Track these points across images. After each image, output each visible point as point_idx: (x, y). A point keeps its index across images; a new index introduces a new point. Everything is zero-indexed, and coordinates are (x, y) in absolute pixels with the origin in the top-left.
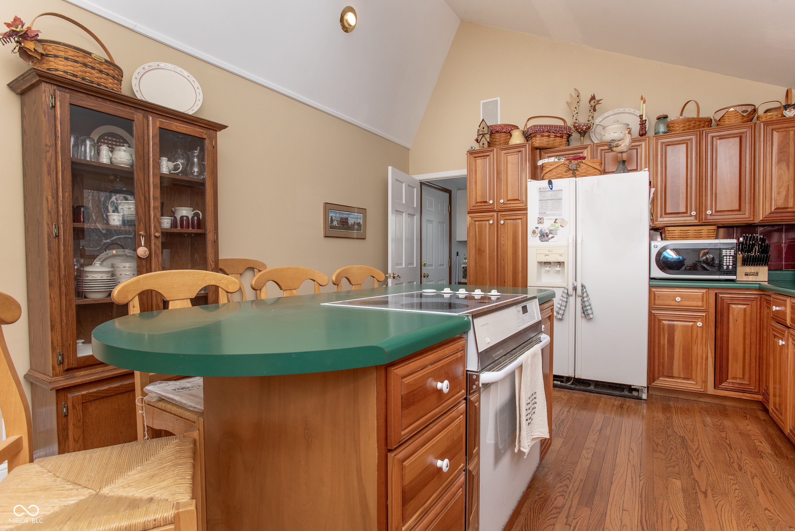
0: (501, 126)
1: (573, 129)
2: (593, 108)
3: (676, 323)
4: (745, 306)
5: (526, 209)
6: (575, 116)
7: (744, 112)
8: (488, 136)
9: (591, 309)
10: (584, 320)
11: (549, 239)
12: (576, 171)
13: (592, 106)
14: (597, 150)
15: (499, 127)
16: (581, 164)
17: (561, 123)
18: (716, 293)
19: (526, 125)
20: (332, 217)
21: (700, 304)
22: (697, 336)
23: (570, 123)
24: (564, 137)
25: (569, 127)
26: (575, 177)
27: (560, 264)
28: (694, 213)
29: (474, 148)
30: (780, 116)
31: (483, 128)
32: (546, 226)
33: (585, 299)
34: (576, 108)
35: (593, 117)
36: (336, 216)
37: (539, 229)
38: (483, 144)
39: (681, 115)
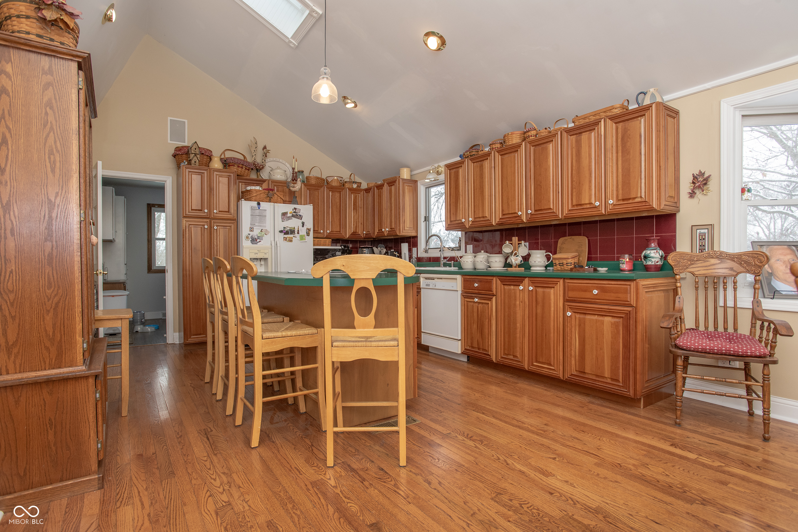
1: (252, 165)
2: (265, 154)
5: (238, 220)
6: (254, 156)
8: (199, 156)
11: (258, 242)
12: (271, 198)
19: (222, 154)
23: (248, 159)
26: (271, 202)
27: (266, 259)
31: (195, 149)
32: (256, 233)
34: (255, 151)
35: (264, 161)
37: (251, 235)
38: (195, 162)
39: (310, 173)
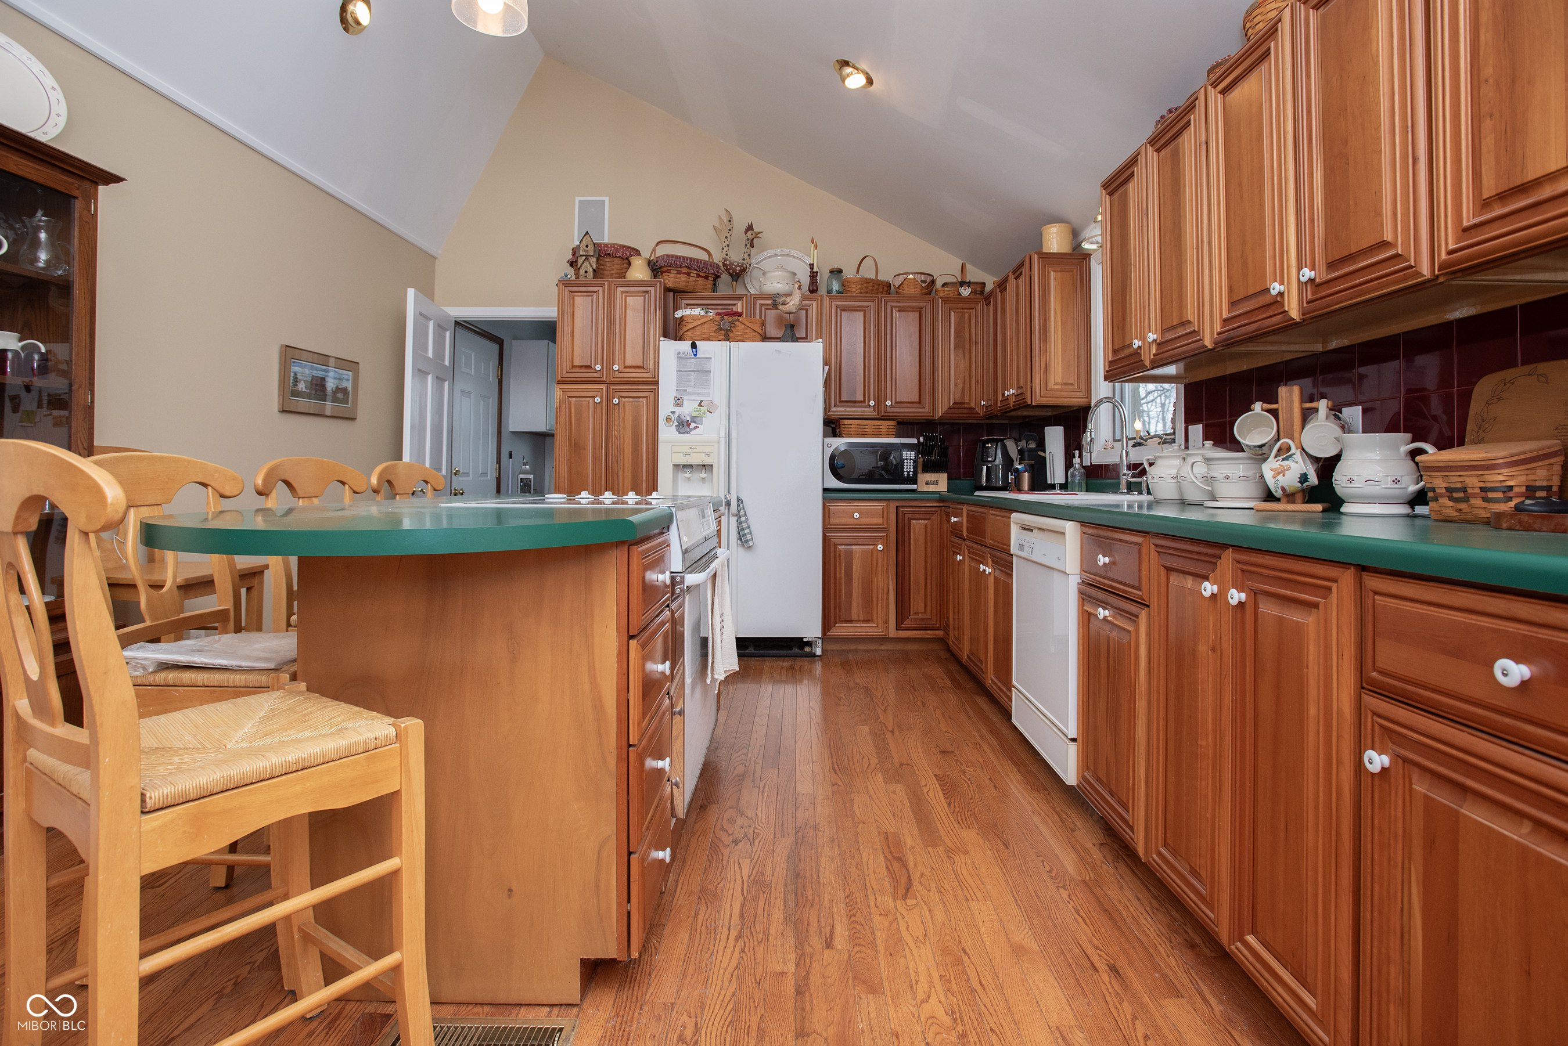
0: (614, 247)
1: (722, 268)
2: (749, 241)
3: (853, 547)
4: (926, 522)
5: (657, 383)
6: (726, 249)
7: (921, 282)
8: (594, 260)
9: (751, 533)
10: (741, 550)
11: (692, 430)
12: (729, 333)
13: (748, 239)
14: (755, 304)
15: (611, 247)
16: (737, 323)
17: (704, 256)
18: (897, 507)
19: (654, 250)
20: (296, 374)
21: (880, 520)
22: (877, 564)
23: (717, 258)
24: (710, 278)
25: (717, 264)
26: (728, 340)
27: (706, 467)
28: (872, 403)
29: (569, 276)
30: (955, 293)
31: (587, 246)
32: (688, 409)
33: (743, 519)
34: (726, 237)
35: (749, 255)
36: (304, 372)
37: (676, 415)
38: (586, 272)
39: (858, 272)
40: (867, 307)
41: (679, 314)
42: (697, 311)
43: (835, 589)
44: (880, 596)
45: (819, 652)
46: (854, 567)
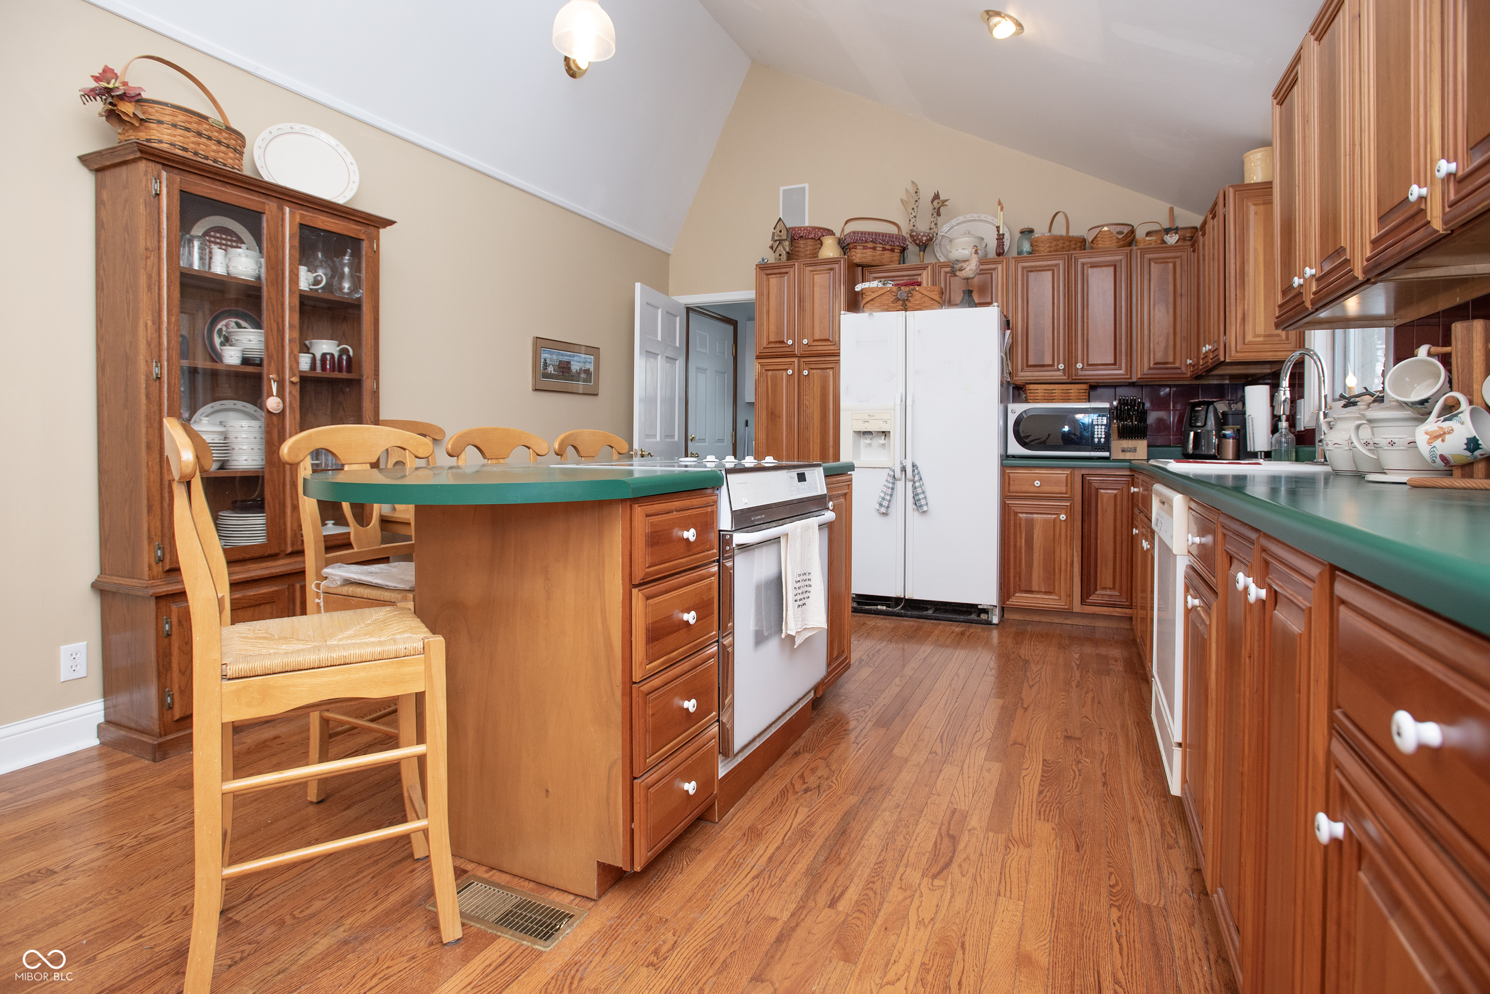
0: (807, 230)
1: (910, 239)
2: (936, 210)
3: (1035, 516)
4: (1115, 492)
5: (838, 355)
6: (913, 220)
7: (1120, 233)
8: (787, 243)
9: (925, 498)
10: (916, 513)
12: (907, 302)
13: (934, 209)
14: (940, 272)
15: (804, 230)
16: (914, 293)
17: (893, 230)
18: (1083, 475)
19: (843, 230)
20: (545, 360)
21: (1063, 489)
22: (1060, 534)
23: (905, 232)
24: (896, 251)
25: (903, 236)
26: (906, 310)
27: (885, 434)
28: (1061, 366)
29: (766, 261)
30: (1159, 242)
31: (781, 231)
32: (866, 378)
33: (917, 484)
34: (913, 209)
35: (936, 224)
36: (552, 358)
38: (780, 255)
39: (1050, 230)
40: (1056, 265)
41: (858, 288)
42: (875, 284)
43: (1015, 558)
44: (1063, 568)
45: (995, 620)
46: (1035, 536)
